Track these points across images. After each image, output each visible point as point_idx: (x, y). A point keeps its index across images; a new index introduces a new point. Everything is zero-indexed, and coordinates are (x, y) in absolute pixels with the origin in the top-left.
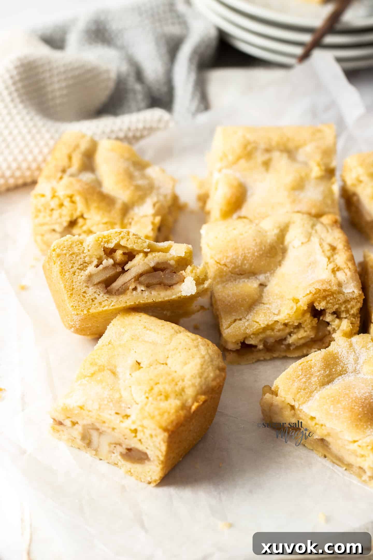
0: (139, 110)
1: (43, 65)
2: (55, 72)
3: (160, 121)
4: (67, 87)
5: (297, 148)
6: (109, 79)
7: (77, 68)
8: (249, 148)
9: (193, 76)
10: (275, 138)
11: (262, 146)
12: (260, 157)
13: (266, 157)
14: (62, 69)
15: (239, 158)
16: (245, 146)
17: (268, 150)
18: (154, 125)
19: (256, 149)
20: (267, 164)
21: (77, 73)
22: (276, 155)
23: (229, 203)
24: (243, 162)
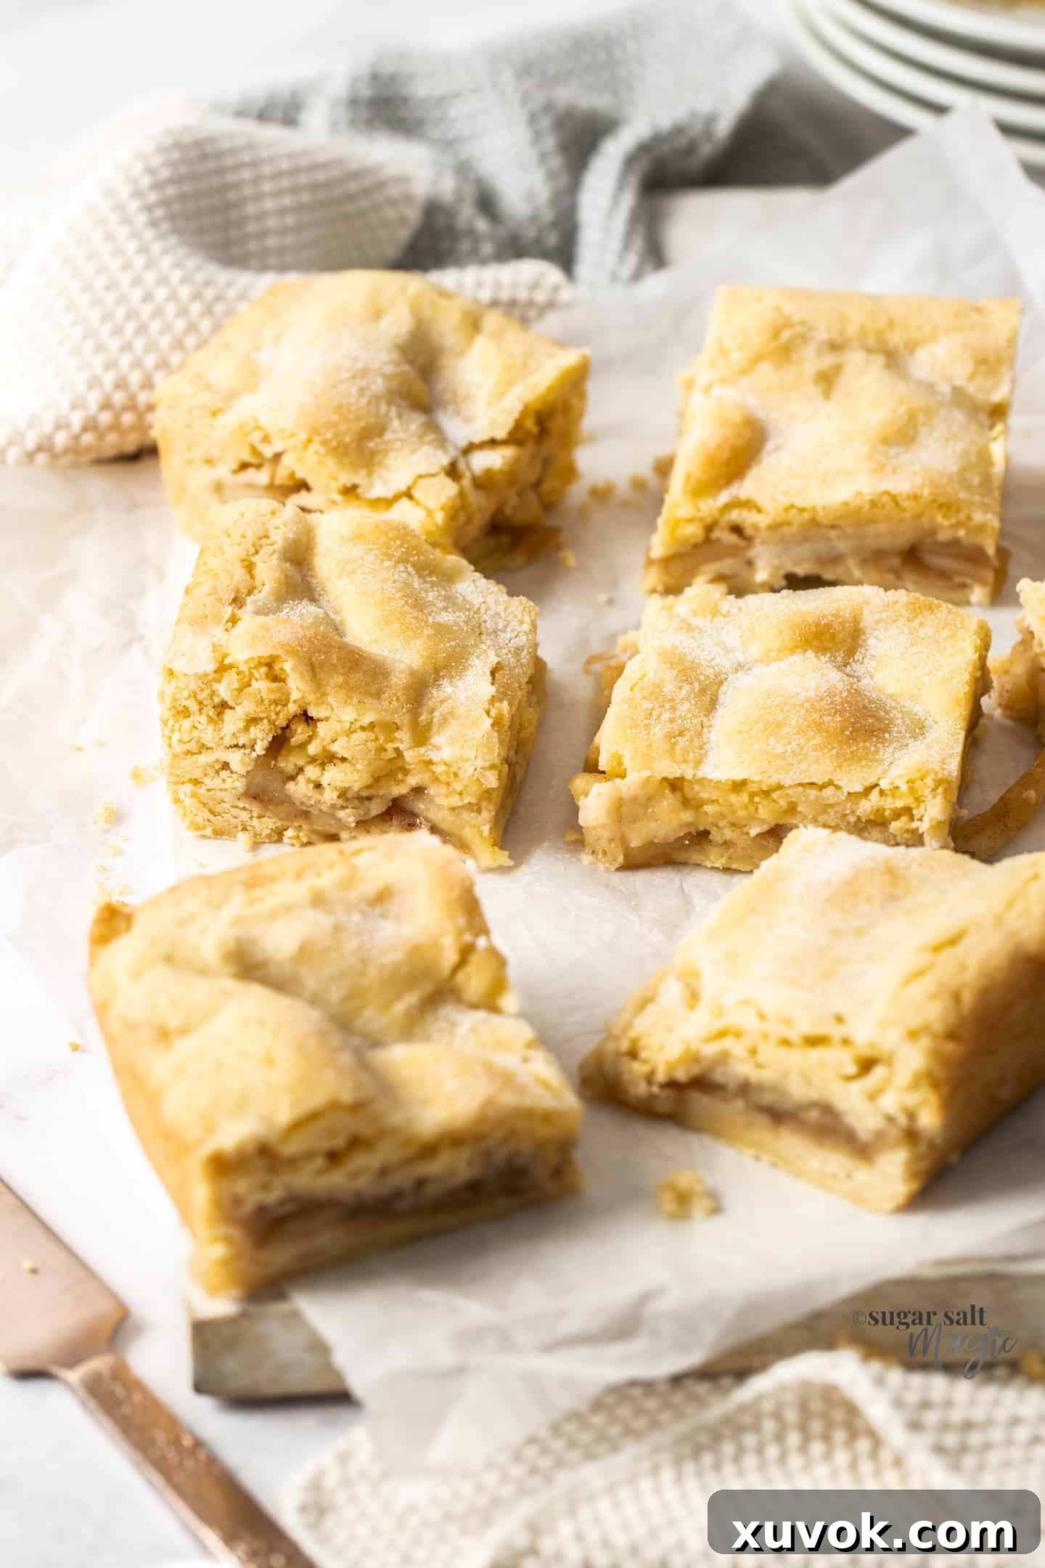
0: (483, 262)
1: (233, 151)
2: (267, 169)
3: (535, 286)
4: (299, 208)
5: (912, 347)
6: (408, 199)
7: (325, 165)
8: (786, 335)
9: (629, 199)
10: (857, 318)
11: (822, 335)
12: (811, 361)
13: (828, 360)
14: (285, 165)
15: (758, 359)
16: (777, 333)
17: (835, 347)
18: (522, 295)
19: (804, 338)
20: (827, 380)
21: (321, 176)
22: (855, 358)
23: (710, 461)
24: (765, 368)
